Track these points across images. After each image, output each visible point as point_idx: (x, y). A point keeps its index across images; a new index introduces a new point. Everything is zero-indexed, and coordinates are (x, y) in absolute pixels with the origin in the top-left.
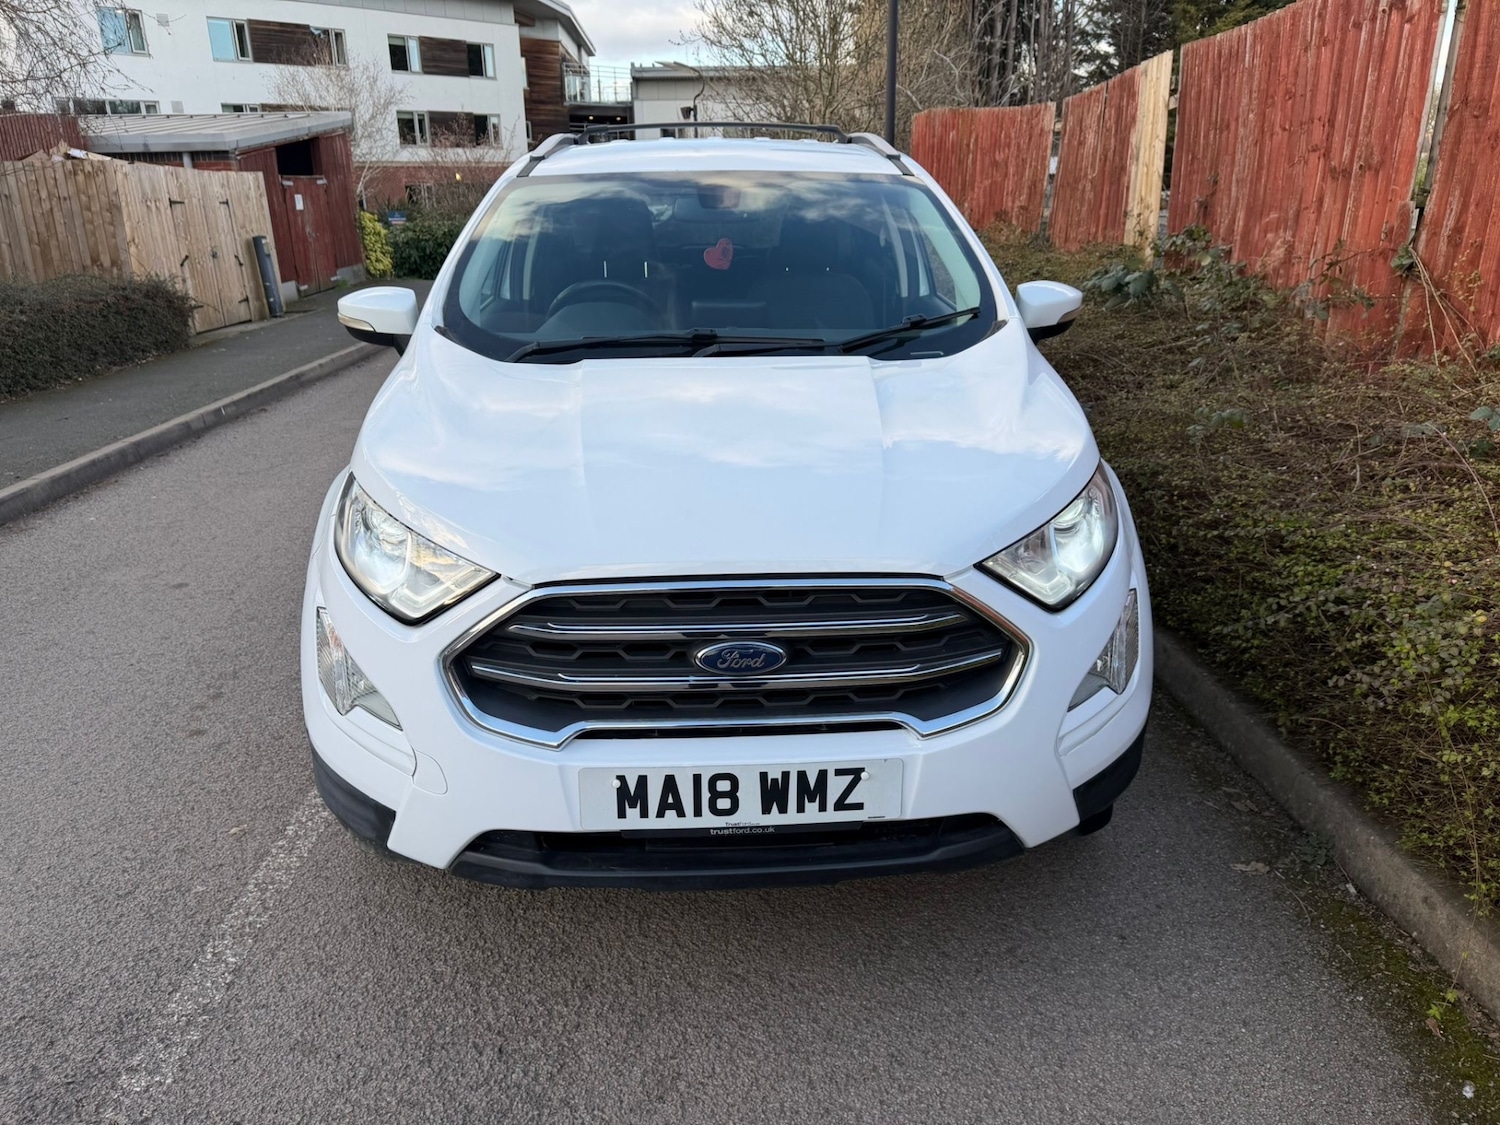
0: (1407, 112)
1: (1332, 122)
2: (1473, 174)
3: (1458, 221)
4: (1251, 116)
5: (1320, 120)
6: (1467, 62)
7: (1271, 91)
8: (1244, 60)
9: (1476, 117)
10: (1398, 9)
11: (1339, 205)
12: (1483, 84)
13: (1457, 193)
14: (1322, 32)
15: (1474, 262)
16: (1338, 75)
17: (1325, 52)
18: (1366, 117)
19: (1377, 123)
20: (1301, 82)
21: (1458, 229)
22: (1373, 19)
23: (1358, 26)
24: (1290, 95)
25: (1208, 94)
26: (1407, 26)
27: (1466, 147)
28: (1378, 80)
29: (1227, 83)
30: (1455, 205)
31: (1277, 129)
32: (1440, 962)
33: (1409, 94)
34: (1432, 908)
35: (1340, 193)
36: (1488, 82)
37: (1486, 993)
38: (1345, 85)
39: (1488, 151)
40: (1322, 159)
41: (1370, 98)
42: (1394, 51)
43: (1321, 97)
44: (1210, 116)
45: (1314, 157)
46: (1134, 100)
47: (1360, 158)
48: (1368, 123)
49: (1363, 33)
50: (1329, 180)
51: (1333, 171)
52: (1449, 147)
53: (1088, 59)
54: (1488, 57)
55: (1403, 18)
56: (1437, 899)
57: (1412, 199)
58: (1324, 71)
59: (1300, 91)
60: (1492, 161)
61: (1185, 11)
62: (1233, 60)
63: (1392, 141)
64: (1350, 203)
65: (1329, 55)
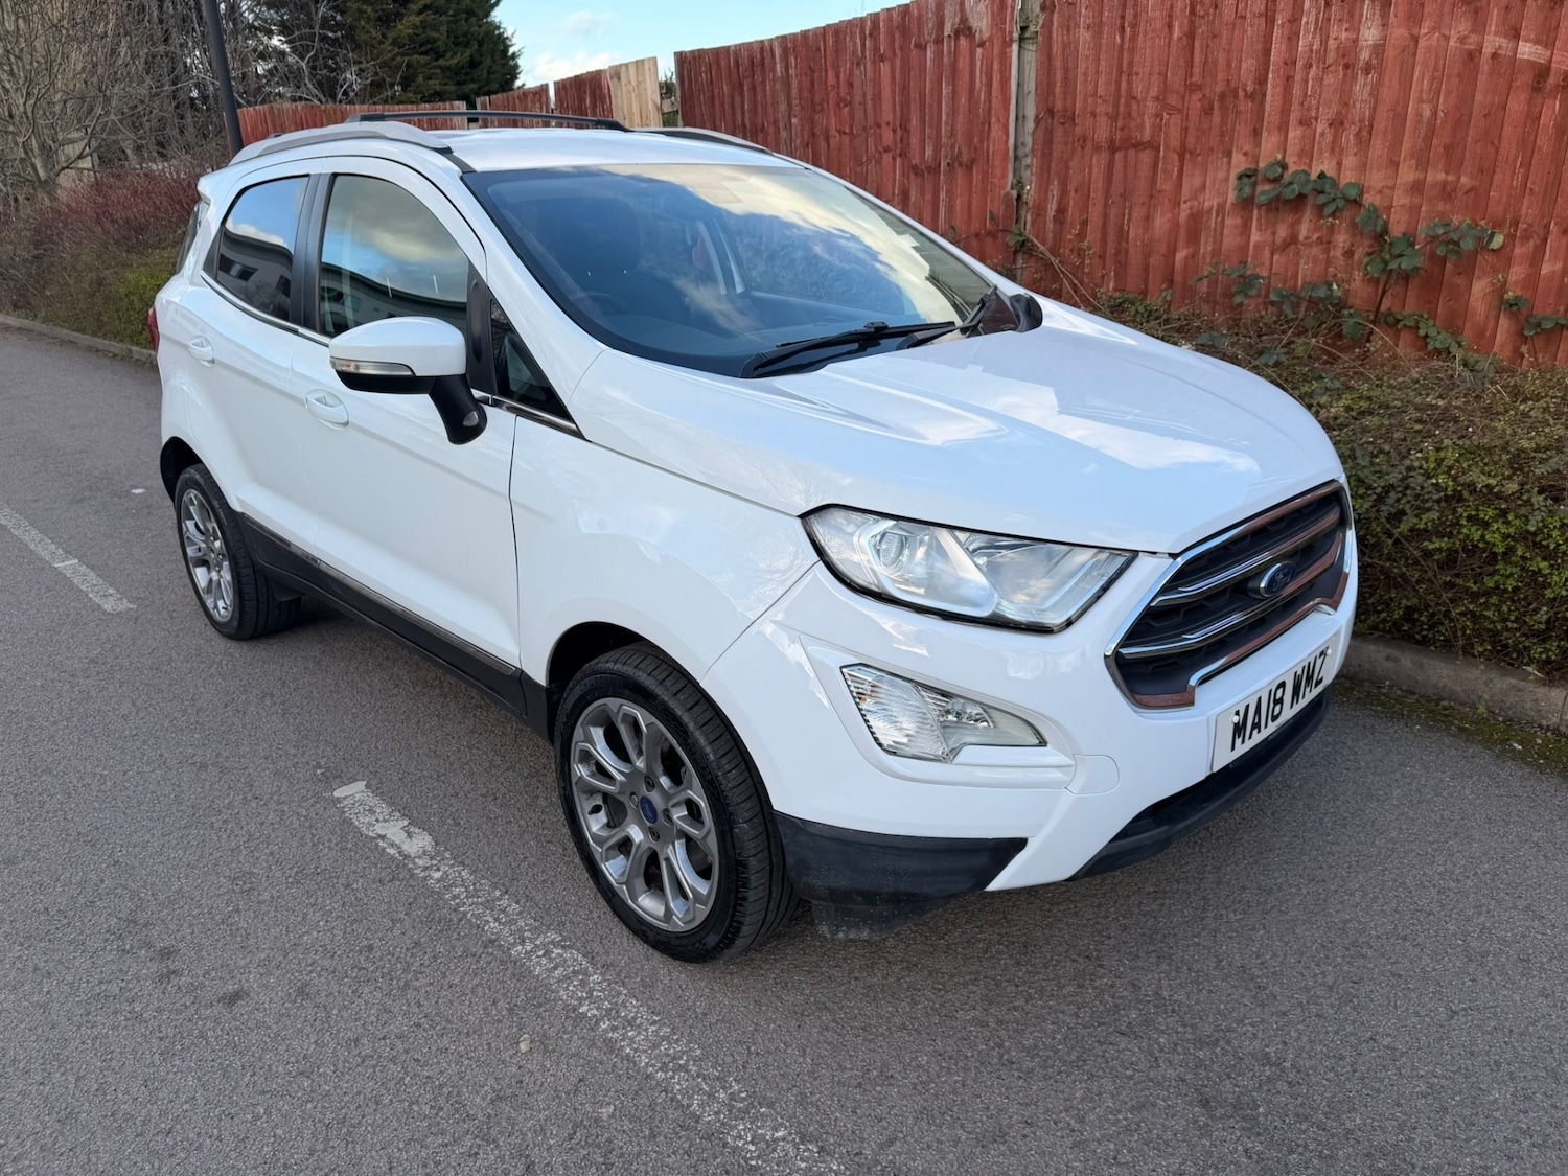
0: (993, 120)
1: (905, 125)
2: (1067, 168)
3: (1059, 203)
4: (794, 121)
5: (888, 124)
6: (1045, 81)
7: (817, 99)
8: (773, 69)
9: (1063, 124)
10: (966, 36)
11: (928, 197)
12: (1065, 99)
13: (1055, 183)
14: (876, 50)
15: (1081, 236)
16: (905, 88)
17: (885, 68)
18: (947, 124)
19: (960, 128)
20: (857, 92)
21: (1061, 210)
22: (939, 41)
23: (921, 47)
24: (842, 103)
25: (727, 100)
26: (979, 50)
27: (1058, 148)
28: (954, 92)
29: (753, 89)
30: (1055, 190)
31: (833, 132)
32: (1417, 691)
33: (993, 105)
34: (1396, 660)
35: (929, 187)
36: (1069, 97)
37: (1462, 694)
38: (914, 95)
39: (1079, 150)
40: (898, 160)
41: (947, 106)
42: (967, 69)
43: (886, 105)
44: (734, 120)
45: (887, 158)
46: (603, 102)
47: (946, 157)
48: (949, 128)
49: (929, 53)
50: (912, 176)
51: (915, 169)
52: (1040, 147)
53: (263, 56)
54: (1066, 78)
55: (971, 43)
56: (1396, 653)
57: (1012, 188)
58: (886, 83)
59: (858, 99)
60: (1083, 157)
61: (361, 12)
62: (758, 70)
63: (981, 142)
64: (943, 195)
65: (889, 69)
